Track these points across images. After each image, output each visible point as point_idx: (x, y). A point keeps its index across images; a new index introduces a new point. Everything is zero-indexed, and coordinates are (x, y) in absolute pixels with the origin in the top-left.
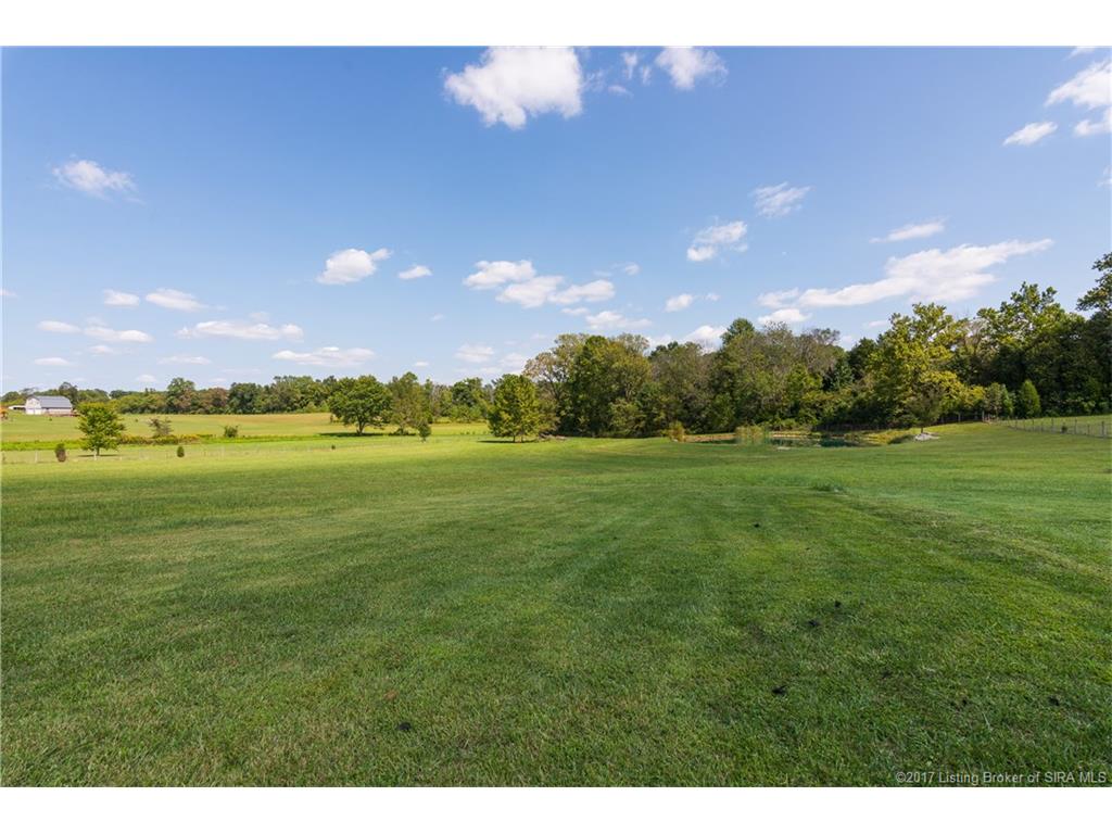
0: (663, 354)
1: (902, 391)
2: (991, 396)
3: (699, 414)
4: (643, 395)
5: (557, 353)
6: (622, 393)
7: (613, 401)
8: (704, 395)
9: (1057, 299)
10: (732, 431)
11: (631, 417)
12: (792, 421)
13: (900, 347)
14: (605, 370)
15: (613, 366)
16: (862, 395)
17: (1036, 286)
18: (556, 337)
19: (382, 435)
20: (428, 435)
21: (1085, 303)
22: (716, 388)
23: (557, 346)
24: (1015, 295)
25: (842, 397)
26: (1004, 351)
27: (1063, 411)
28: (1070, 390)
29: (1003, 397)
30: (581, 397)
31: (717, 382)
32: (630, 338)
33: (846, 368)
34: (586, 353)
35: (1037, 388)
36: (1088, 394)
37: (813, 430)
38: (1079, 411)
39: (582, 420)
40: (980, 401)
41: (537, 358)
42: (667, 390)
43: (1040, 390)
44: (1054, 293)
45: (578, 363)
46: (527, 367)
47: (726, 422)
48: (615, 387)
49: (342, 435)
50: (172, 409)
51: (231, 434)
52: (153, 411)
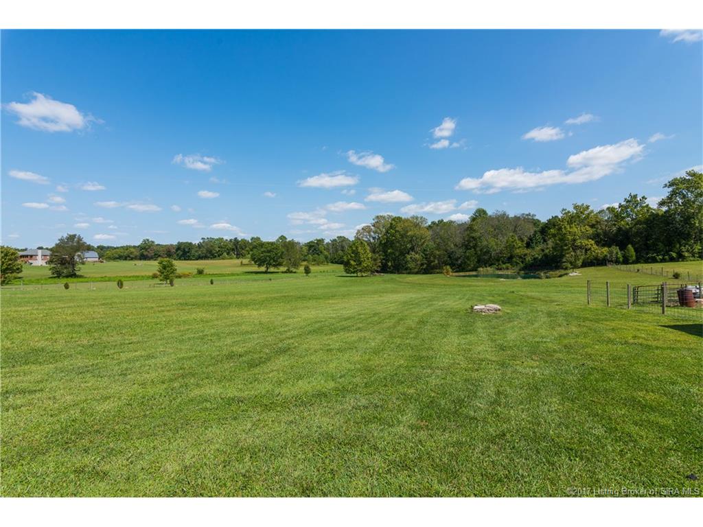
0: (435, 227)
1: (566, 250)
2: (611, 253)
3: (457, 260)
4: (425, 250)
5: (374, 226)
6: (412, 249)
7: (408, 253)
8: (461, 250)
9: (647, 202)
10: (476, 270)
11: (419, 262)
12: (509, 265)
13: (565, 227)
14: (402, 236)
15: (408, 234)
16: (547, 251)
17: (637, 195)
18: (374, 217)
19: (278, 272)
20: (310, 272)
21: (662, 204)
22: (467, 247)
23: (374, 222)
24: (626, 199)
25: (536, 252)
26: (620, 229)
27: (647, 261)
28: (651, 250)
29: (617, 253)
30: (389, 251)
31: (467, 243)
32: (417, 218)
33: (539, 236)
34: (391, 227)
35: (634, 249)
36: (658, 252)
37: (520, 270)
38: (654, 261)
39: (390, 264)
40: (606, 256)
41: (363, 229)
42: (438, 248)
43: (636, 250)
44: (646, 199)
45: (387, 232)
46: (357, 233)
47: (472, 266)
48: (409, 246)
49: (257, 273)
50: (143, 257)
51: (200, 272)
52: (132, 259)
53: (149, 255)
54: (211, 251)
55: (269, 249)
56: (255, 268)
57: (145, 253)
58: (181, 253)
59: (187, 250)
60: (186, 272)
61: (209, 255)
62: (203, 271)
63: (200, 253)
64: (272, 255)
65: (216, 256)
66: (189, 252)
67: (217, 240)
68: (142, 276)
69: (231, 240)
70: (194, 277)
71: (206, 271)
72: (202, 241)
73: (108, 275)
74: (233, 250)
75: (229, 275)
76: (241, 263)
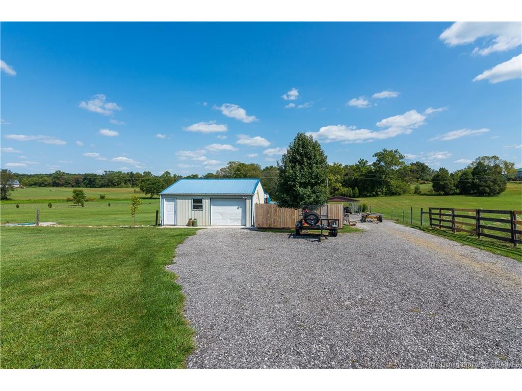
0: (267, 170)
2: (347, 191)
5: (228, 168)
9: (368, 163)
14: (245, 176)
15: (248, 175)
17: (364, 159)
18: (228, 162)
23: (228, 165)
24: (359, 162)
27: (363, 196)
28: (365, 190)
29: (350, 191)
32: (254, 165)
34: (238, 169)
35: (358, 189)
36: (368, 192)
40: (345, 193)
41: (221, 170)
45: (235, 173)
49: (144, 198)
50: (55, 185)
51: (102, 198)
52: (46, 186)
53: (61, 183)
54: (112, 181)
55: (153, 182)
56: (143, 195)
57: (57, 181)
58: (88, 182)
59: (92, 180)
60: (92, 197)
61: (110, 184)
62: (104, 196)
63: (103, 182)
64: (155, 186)
65: (115, 185)
66: (93, 181)
67: (117, 173)
68: (59, 200)
69: (128, 173)
70: (98, 201)
71: (106, 197)
72: (104, 173)
73: (32, 198)
74: (129, 180)
75: (123, 200)
76: (135, 191)
